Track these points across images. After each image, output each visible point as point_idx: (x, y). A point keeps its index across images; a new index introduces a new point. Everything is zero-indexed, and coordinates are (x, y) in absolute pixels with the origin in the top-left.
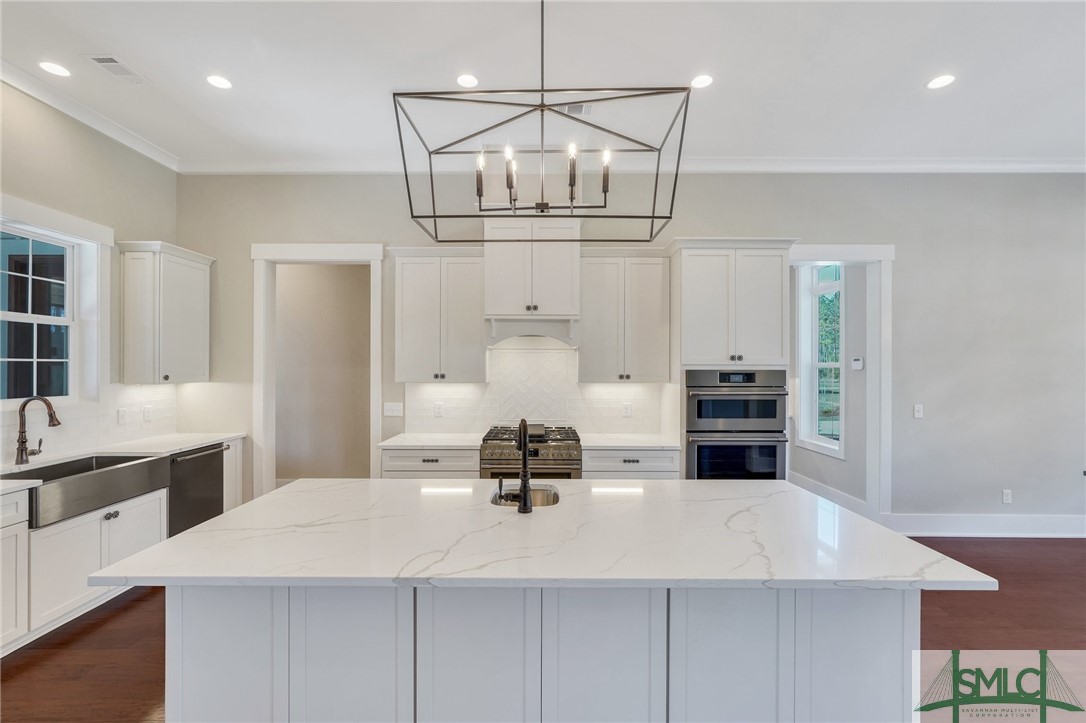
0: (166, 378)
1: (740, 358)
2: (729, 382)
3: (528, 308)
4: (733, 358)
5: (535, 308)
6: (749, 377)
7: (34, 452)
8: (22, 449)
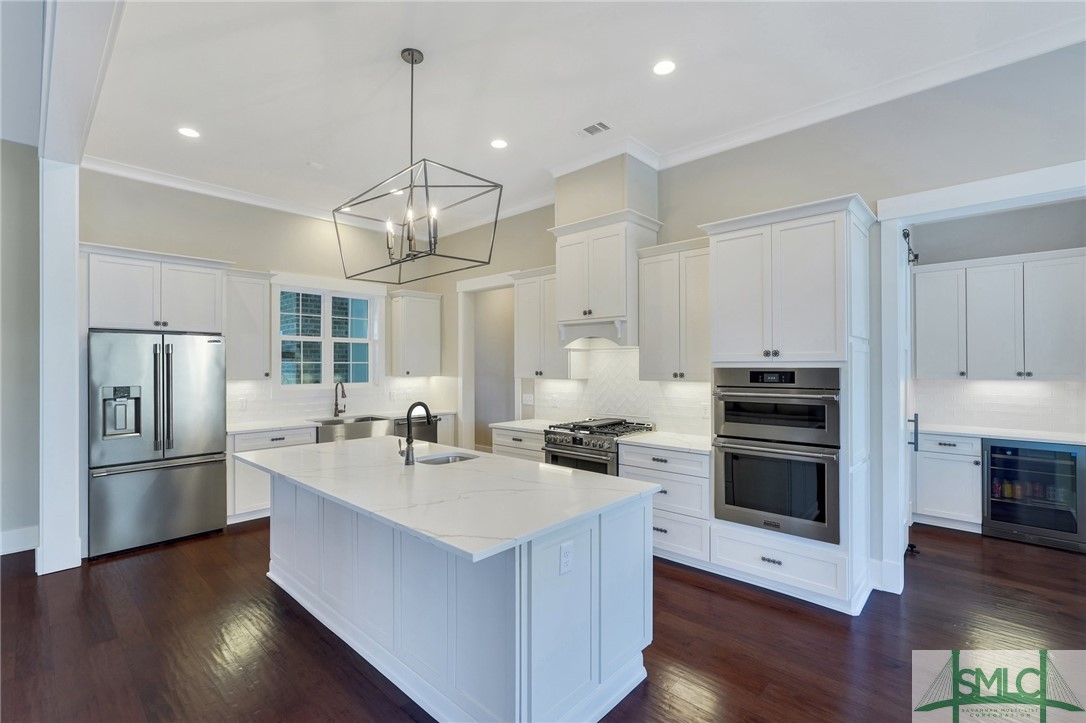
0: (408, 373)
1: (776, 354)
2: (763, 382)
3: (585, 313)
4: (767, 354)
5: (590, 312)
6: (787, 376)
7: (341, 412)
8: (336, 409)
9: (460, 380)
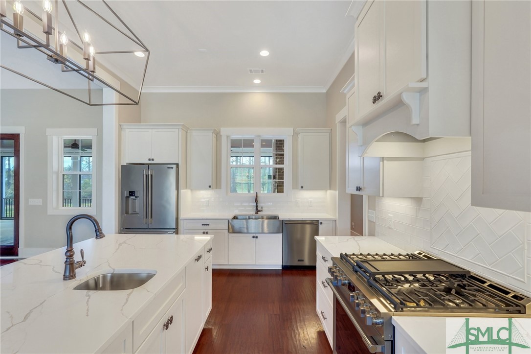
7: (260, 211)
8: (257, 209)
9: (337, 191)
